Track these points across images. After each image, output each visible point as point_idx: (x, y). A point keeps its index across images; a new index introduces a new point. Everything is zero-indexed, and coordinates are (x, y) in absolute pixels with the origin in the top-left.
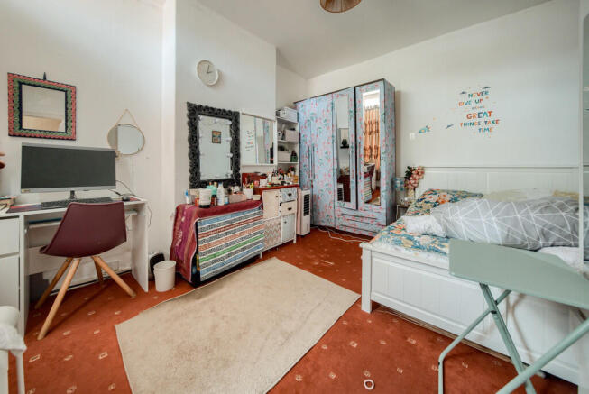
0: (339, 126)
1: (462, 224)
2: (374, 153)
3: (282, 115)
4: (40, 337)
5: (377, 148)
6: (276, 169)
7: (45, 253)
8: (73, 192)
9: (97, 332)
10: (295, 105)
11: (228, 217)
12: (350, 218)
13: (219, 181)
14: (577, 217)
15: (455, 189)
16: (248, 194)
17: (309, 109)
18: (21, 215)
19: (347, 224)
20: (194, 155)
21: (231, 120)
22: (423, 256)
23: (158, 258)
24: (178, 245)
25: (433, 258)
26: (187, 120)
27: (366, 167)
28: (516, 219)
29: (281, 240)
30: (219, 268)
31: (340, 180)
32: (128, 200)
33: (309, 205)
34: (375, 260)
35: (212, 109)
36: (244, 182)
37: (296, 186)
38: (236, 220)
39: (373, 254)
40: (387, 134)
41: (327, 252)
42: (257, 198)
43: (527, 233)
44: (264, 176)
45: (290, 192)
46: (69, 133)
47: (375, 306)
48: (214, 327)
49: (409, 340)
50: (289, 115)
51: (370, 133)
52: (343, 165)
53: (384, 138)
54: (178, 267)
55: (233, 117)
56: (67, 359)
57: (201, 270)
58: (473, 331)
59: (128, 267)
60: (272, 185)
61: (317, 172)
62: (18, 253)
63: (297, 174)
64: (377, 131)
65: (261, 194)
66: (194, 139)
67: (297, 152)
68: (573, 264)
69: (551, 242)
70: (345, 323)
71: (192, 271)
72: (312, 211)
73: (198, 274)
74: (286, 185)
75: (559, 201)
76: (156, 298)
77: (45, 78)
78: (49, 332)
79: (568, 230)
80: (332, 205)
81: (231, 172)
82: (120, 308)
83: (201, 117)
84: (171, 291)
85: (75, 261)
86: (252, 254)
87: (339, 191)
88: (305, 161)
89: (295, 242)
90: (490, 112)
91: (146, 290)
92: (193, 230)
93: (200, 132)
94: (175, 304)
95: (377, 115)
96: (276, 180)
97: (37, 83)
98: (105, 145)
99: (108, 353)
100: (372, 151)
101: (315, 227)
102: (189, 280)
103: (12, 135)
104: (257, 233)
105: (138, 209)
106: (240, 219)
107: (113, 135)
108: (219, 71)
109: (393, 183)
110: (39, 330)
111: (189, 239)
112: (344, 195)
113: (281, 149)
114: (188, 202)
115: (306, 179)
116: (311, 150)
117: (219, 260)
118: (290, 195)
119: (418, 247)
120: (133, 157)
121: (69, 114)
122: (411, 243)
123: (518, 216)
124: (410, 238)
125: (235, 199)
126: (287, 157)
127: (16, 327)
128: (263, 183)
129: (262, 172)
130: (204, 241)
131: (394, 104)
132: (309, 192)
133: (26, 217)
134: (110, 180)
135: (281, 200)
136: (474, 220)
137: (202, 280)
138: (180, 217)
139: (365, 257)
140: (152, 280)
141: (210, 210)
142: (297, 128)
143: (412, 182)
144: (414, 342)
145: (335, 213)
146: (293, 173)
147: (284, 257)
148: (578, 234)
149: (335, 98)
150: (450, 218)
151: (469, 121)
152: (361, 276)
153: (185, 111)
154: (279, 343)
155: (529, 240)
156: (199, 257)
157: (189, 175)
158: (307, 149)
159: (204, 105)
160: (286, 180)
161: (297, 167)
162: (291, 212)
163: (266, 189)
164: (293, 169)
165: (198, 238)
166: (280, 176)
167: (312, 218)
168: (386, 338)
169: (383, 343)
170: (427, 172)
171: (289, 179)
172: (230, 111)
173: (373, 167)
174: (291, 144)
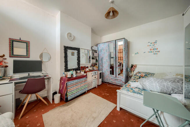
0: (111, 51)
1: (148, 86)
2: (121, 59)
3: (93, 48)
4: (19, 119)
5: (122, 57)
6: (91, 65)
7: (21, 93)
8: (29, 74)
9: (37, 117)
10: (97, 45)
11: (76, 81)
12: (114, 80)
13: (74, 69)
14: (183, 85)
15: (146, 72)
16: (82, 73)
17: (101, 47)
18: (13, 82)
19: (113, 82)
20: (66, 62)
21: (77, 50)
22: (136, 95)
23: (55, 93)
24: (61, 89)
25: (139, 95)
26: (64, 51)
27: (119, 63)
28: (164, 84)
29: (93, 87)
30: (73, 96)
31: (111, 68)
32: (46, 76)
33: (101, 75)
34: (121, 95)
35: (72, 47)
36: (81, 69)
37: (97, 70)
38: (79, 81)
39: (121, 94)
40: (125, 55)
41: (107, 91)
42: (85, 74)
43: (168, 89)
44: (88, 67)
45: (95, 72)
46: (28, 56)
47: (121, 109)
48: (72, 115)
49: (131, 120)
50: (95, 48)
51: (120, 53)
52: (112, 63)
53: (124, 56)
54: (61, 96)
55: (78, 50)
56: (27, 126)
57: (68, 97)
58: (151, 118)
59: (46, 95)
60: (90, 70)
61: (104, 66)
62: (12, 93)
63: (98, 66)
64: (122, 52)
65: (86, 73)
66: (66, 57)
67: (98, 59)
68: (181, 100)
69: (175, 92)
70: (112, 114)
71: (65, 97)
72: (102, 77)
73: (67, 98)
74: (94, 70)
75: (178, 79)
76: (54, 105)
77: (20, 39)
78: (22, 117)
79: (180, 89)
80: (108, 76)
81: (77, 66)
82: (43, 109)
83: (68, 50)
84: (59, 103)
85: (30, 95)
86: (84, 91)
87: (111, 71)
88: (100, 62)
89: (97, 87)
90: (157, 49)
91: (52, 103)
92: (65, 85)
93: (68, 54)
94: (60, 108)
95: (123, 48)
96: (91, 69)
97: (18, 41)
98: (39, 59)
99: (40, 124)
100: (121, 58)
101: (103, 82)
102: (65, 100)
103: (10, 57)
104: (85, 85)
105: (49, 79)
106: (80, 81)
107: (41, 56)
108: (73, 36)
109: (127, 69)
110: (19, 116)
111: (65, 88)
112: (112, 73)
113: (93, 58)
114: (64, 76)
115: (100, 67)
116: (102, 59)
117: (74, 94)
118: (95, 73)
119: (134, 92)
120: (47, 62)
121: (28, 50)
122: (132, 91)
123: (165, 84)
124: (132, 89)
125: (78, 75)
126: (94, 61)
127: (12, 119)
128: (87, 69)
129: (87, 66)
130: (69, 88)
131: (128, 45)
132: (101, 72)
133: (15, 82)
134: (40, 70)
135: (93, 75)
136: (151, 84)
137: (68, 100)
138: (62, 81)
139: (118, 94)
140: (53, 100)
141: (71, 79)
142: (98, 52)
143: (133, 69)
144: (133, 121)
145: (109, 78)
146: (96, 66)
147: (93, 92)
148: (183, 90)
149: (109, 43)
150: (144, 83)
151: (151, 51)
152: (117, 99)
153: (63, 48)
154: (92, 121)
155: (168, 91)
156: (68, 93)
157: (64, 68)
158: (101, 58)
159: (69, 46)
160: (94, 69)
161: (98, 64)
162: (96, 78)
163: (88, 72)
164: (96, 65)
165: (67, 87)
166: (92, 67)
167: (102, 79)
168: (124, 119)
169: (123, 121)
170: (137, 66)
171: (95, 68)
172: (77, 48)
173: (121, 63)
174: (96, 57)
